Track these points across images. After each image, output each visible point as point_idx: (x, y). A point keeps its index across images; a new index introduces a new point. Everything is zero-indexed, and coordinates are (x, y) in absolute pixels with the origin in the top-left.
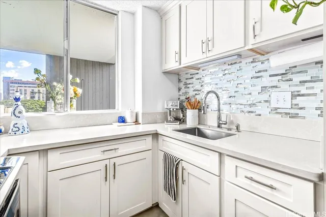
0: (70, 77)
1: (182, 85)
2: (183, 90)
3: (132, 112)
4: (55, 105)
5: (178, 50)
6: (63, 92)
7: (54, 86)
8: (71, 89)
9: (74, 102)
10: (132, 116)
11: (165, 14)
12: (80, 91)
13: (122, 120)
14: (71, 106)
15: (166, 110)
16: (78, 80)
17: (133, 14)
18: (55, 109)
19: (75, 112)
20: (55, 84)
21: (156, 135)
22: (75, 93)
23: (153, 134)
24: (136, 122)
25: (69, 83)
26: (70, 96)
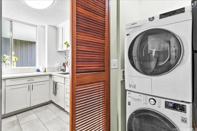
0: (13, 53)
1: (66, 57)
2: (67, 59)
3: (43, 67)
4: (6, 65)
5: (62, 44)
6: (9, 59)
7: (4, 56)
8: (13, 58)
9: (15, 63)
10: (43, 69)
11: (58, 29)
13: (38, 71)
14: (14, 65)
15: (58, 67)
17: (44, 27)
18: (6, 66)
20: (5, 55)
21: (51, 76)
22: (15, 60)
23: (50, 75)
24: (45, 71)
25: (13, 55)
26: (13, 61)
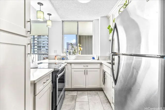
0: (79, 44)
3: (97, 56)
8: (79, 48)
9: (80, 52)
10: (97, 57)
12: (82, 49)
13: (94, 58)
15: (109, 56)
16: (81, 45)
19: (80, 55)
23: (100, 63)
25: (78, 46)
26: (79, 50)
